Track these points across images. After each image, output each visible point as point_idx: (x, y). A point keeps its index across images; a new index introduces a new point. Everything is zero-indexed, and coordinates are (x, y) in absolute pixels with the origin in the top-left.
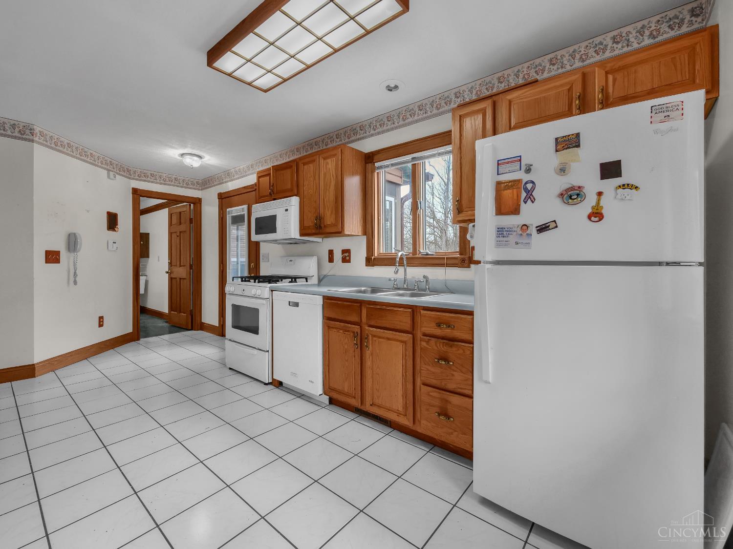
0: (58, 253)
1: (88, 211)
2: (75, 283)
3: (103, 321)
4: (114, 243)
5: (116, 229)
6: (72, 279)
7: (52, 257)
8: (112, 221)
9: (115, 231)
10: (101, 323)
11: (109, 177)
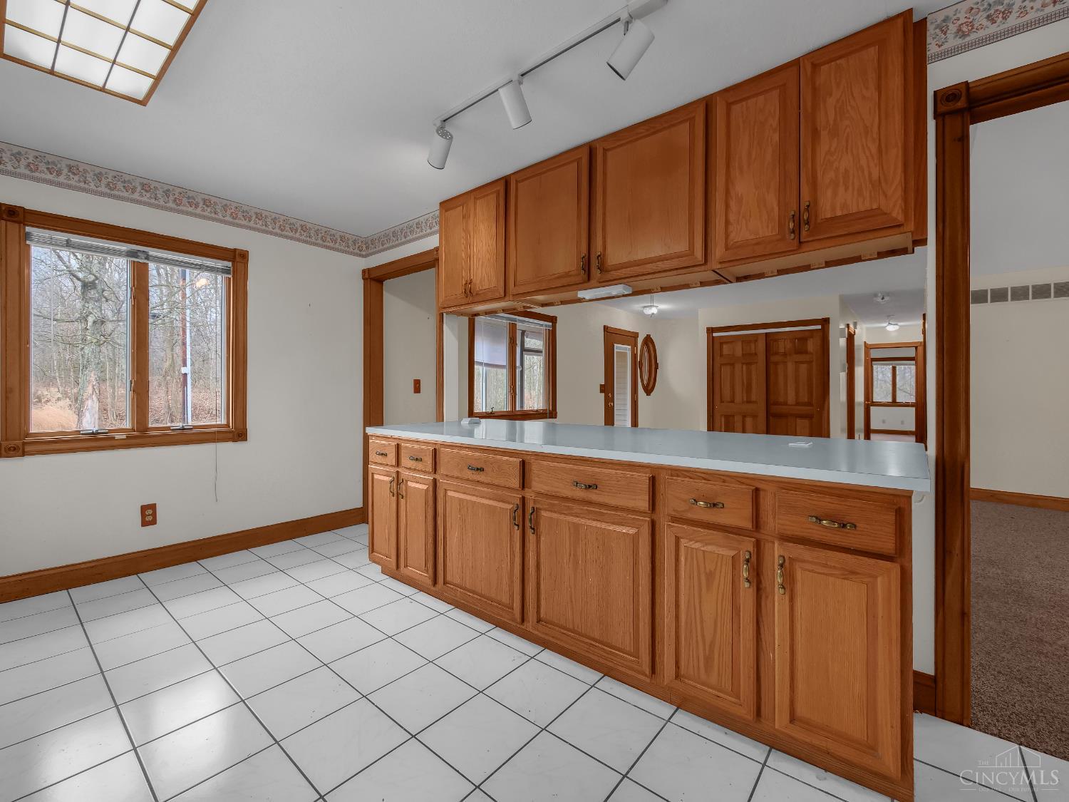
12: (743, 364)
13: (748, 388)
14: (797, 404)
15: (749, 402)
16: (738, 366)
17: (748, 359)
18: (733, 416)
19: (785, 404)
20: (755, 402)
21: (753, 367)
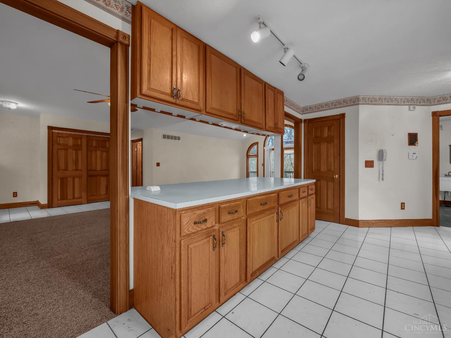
0: (372, 162)
1: (393, 135)
2: (383, 179)
3: (404, 206)
4: (414, 153)
5: (415, 144)
6: (381, 177)
7: (369, 164)
8: (413, 139)
9: (416, 145)
10: (403, 207)
11: (409, 110)
12: (73, 149)
13: (76, 162)
14: (101, 170)
15: (77, 170)
16: (70, 151)
17: (77, 148)
18: (67, 178)
19: (96, 170)
20: (81, 170)
21: (80, 152)
